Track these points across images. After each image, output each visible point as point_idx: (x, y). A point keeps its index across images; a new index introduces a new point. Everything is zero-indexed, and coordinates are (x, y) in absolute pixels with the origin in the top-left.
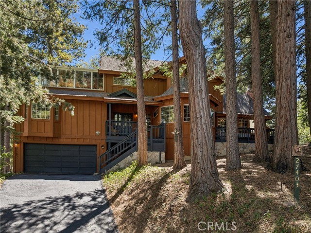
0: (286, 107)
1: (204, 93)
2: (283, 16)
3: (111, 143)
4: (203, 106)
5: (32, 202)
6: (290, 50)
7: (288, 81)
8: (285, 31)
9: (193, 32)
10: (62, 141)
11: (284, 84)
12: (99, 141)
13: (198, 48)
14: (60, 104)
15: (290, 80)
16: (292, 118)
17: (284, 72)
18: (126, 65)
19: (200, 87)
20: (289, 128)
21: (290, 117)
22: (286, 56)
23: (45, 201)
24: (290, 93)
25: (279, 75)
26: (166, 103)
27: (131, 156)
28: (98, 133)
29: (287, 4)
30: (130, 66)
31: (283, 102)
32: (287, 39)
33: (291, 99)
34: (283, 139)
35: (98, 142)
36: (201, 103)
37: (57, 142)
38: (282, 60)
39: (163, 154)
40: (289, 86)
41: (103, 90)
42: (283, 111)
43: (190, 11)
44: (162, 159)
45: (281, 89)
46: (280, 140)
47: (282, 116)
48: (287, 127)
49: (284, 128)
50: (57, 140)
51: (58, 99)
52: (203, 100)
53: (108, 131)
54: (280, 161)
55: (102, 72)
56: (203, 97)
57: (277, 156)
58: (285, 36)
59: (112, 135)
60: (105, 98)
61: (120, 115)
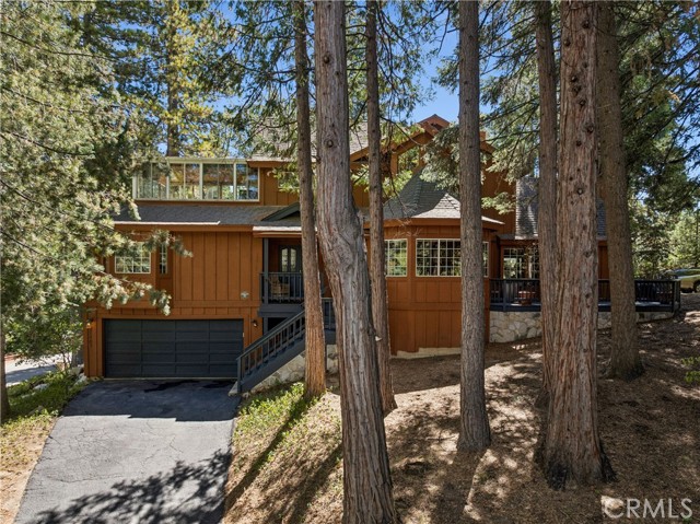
0: (569, 344)
1: (362, 362)
2: (568, 145)
3: (269, 319)
4: (360, 389)
5: (84, 501)
6: (581, 221)
7: (576, 289)
8: (571, 179)
9: (340, 240)
10: (175, 313)
11: (567, 294)
12: (248, 311)
13: (350, 272)
14: (142, 294)
15: (580, 288)
16: (582, 367)
17: (567, 268)
19: (355, 350)
20: (574, 391)
21: (578, 367)
22: (571, 233)
23: (109, 497)
24: (580, 315)
25: (560, 271)
28: (244, 295)
29: (577, 120)
31: (565, 332)
32: (575, 196)
33: (580, 328)
34: (562, 412)
35: (244, 315)
36: (355, 383)
38: (564, 240)
40: (577, 301)
41: (258, 199)
42: (563, 350)
43: (334, 199)
45: (562, 302)
46: (557, 411)
47: (563, 361)
48: (571, 387)
49: (565, 389)
51: (138, 284)
52: (361, 376)
53: (264, 295)
54: (555, 455)
56: (361, 370)
57: (552, 445)
58: (571, 189)
59: (270, 301)
60: (255, 228)
61: (293, 251)
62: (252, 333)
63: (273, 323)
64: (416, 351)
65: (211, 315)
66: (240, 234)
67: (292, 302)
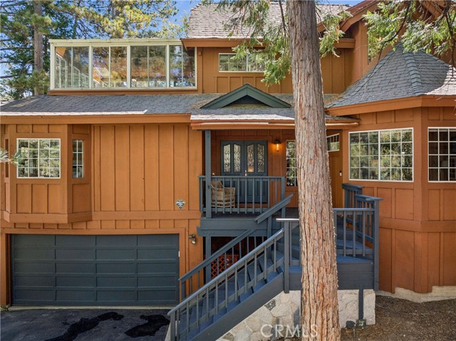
3: (213, 238)
10: (94, 228)
12: (185, 224)
18: (250, 20)
26: (365, 122)
27: (270, 308)
28: (180, 203)
30: (262, 22)
35: (180, 228)
37: (82, 229)
39: (370, 297)
41: (195, 88)
44: (366, 314)
50: (83, 226)
53: (205, 206)
55: (191, 45)
59: (214, 215)
60: (193, 117)
61: (237, 148)
62: (190, 255)
63: (218, 242)
64: (429, 291)
65: (139, 229)
66: (174, 126)
67: (242, 215)
